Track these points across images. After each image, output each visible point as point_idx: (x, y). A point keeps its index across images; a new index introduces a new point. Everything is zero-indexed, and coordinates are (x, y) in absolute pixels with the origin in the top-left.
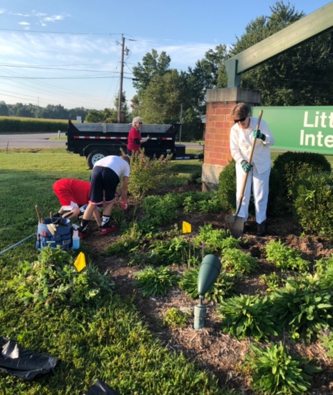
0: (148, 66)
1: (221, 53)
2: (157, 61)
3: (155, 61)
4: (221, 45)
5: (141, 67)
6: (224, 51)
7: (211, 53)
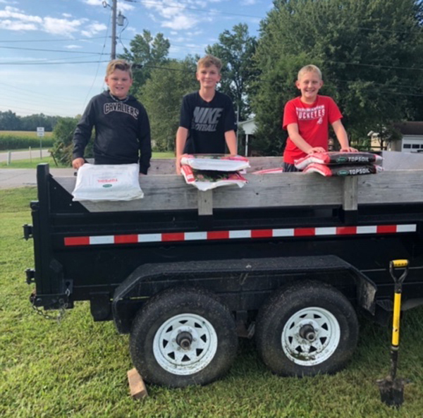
0: (139, 54)
1: (241, 35)
2: (151, 47)
3: (148, 47)
4: (240, 25)
5: (129, 55)
6: (244, 33)
7: (227, 36)
